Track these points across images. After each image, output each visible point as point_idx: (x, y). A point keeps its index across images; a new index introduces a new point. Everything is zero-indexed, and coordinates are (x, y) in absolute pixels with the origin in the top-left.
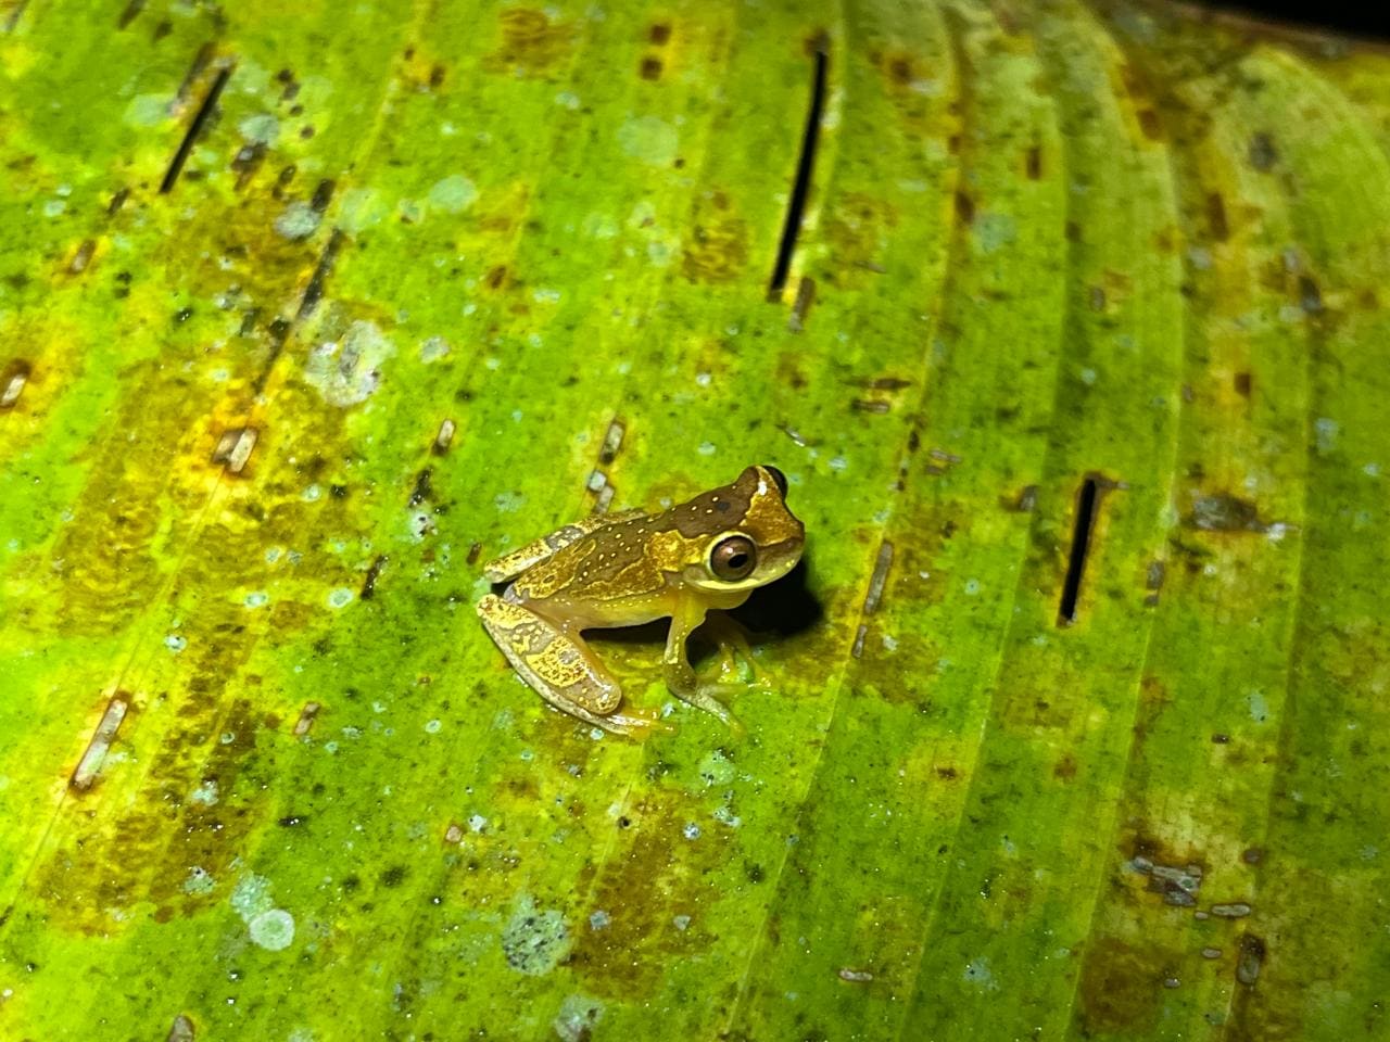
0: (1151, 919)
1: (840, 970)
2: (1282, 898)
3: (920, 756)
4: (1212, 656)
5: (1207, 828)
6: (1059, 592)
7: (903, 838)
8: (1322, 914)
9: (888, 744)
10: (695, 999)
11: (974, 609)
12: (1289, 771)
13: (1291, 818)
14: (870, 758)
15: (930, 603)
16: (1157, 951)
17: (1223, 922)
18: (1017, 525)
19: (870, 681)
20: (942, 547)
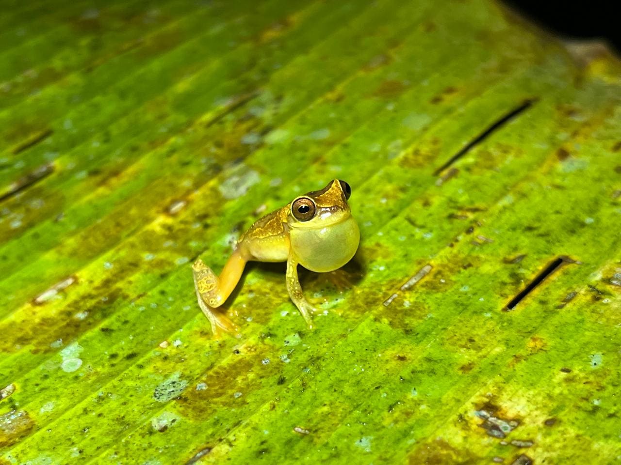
0: (474, 439)
1: (295, 427)
2: (557, 445)
3: (394, 350)
4: (584, 335)
5: (532, 407)
6: (511, 298)
7: (363, 381)
8: (578, 457)
9: (380, 343)
10: (221, 424)
11: (459, 297)
12: (598, 390)
13: (586, 411)
14: (368, 347)
15: (438, 292)
16: (468, 452)
17: (514, 448)
18: (506, 268)
19: (387, 317)
20: (459, 272)
